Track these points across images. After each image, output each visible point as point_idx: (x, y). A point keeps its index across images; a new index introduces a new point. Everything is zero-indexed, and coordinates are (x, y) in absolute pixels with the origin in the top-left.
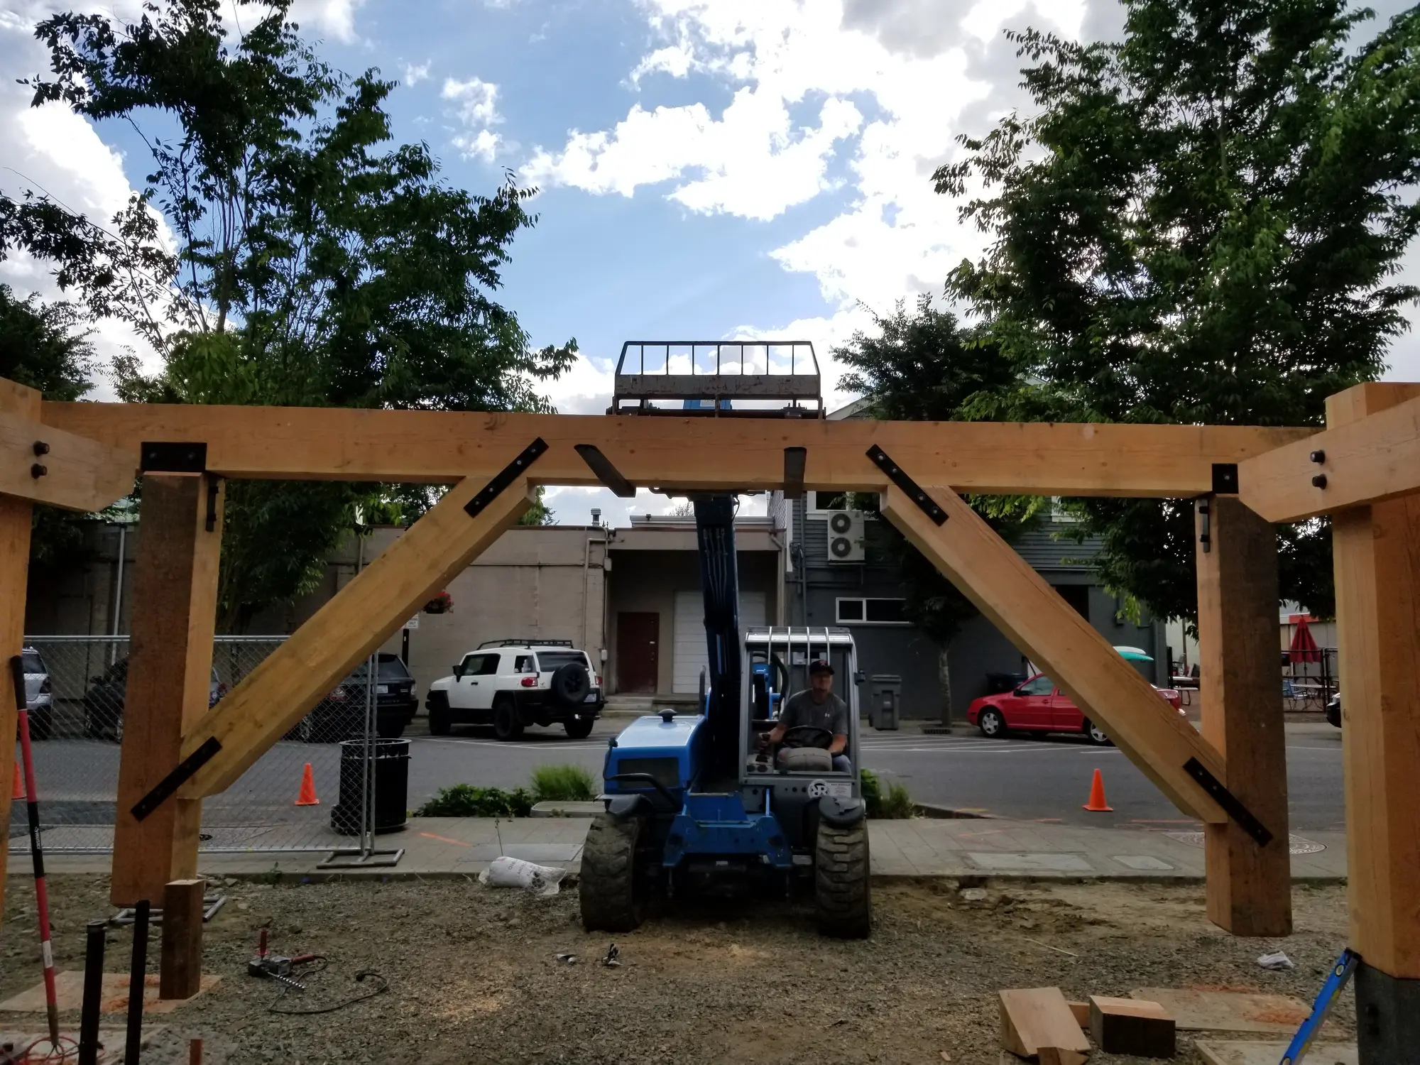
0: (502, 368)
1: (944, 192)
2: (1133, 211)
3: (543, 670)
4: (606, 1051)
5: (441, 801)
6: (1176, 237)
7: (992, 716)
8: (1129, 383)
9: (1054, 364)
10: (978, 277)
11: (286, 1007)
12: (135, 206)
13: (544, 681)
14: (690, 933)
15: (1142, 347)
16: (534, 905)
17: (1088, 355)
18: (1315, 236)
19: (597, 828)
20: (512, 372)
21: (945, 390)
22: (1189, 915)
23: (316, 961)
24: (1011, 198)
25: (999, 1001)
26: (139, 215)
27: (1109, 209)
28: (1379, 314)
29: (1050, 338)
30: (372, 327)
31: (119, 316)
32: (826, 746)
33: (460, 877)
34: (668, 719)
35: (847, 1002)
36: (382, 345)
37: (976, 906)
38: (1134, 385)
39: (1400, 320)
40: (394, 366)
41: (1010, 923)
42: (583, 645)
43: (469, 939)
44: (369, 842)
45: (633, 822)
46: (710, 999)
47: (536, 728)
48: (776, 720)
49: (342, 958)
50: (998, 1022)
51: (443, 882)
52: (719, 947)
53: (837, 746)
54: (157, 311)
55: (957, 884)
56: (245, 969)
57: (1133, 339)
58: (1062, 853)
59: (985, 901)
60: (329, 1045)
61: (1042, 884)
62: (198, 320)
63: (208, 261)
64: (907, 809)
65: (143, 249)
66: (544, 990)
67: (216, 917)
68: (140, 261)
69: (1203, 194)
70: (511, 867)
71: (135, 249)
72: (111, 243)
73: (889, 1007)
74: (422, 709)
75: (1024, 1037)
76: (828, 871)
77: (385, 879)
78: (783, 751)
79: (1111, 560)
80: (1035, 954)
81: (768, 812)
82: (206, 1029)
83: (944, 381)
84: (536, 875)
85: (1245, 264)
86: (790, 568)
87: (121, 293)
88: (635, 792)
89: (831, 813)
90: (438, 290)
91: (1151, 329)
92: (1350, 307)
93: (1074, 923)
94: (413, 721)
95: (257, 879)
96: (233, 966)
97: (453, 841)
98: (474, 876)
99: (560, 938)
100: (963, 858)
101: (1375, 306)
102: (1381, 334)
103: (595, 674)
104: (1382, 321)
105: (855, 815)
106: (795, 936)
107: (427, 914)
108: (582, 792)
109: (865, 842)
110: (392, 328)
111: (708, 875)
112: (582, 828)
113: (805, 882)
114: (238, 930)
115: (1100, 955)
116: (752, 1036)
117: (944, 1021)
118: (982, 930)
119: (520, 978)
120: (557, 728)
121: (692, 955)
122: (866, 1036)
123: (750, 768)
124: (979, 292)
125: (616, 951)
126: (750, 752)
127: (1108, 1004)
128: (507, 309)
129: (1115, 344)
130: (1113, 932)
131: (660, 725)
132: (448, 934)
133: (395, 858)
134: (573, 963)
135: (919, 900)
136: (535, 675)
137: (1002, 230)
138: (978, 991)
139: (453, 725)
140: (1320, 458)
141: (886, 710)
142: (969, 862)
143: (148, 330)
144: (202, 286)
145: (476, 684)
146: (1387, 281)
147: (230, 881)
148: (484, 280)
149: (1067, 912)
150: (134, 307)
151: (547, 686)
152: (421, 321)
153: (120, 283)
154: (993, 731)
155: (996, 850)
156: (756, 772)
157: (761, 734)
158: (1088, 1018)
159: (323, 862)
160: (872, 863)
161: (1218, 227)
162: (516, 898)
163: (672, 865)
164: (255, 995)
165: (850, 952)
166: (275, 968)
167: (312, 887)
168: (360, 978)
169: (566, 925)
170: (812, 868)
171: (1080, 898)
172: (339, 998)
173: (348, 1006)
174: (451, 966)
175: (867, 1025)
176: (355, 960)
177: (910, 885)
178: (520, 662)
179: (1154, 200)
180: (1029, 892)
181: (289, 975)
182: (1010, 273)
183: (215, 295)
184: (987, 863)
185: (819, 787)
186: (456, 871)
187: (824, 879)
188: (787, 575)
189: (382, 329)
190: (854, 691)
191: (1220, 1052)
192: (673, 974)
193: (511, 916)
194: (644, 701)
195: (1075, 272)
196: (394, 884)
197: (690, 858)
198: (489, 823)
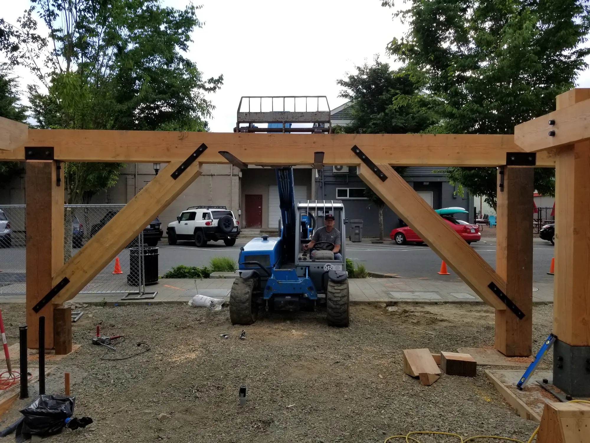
0: (191, 88)
1: (385, 6)
2: (469, 14)
3: (214, 219)
4: (240, 374)
5: (173, 272)
6: (488, 27)
7: (400, 236)
8: (465, 93)
9: (433, 84)
10: (400, 45)
11: (108, 358)
12: (26, 14)
13: (215, 223)
14: (275, 325)
15: (471, 76)
16: (211, 314)
17: (447, 80)
18: (549, 25)
19: (236, 284)
20: (195, 89)
21: (384, 97)
22: (481, 317)
23: (121, 338)
24: (415, 9)
25: (403, 353)
26: (29, 18)
27: (459, 13)
28: (575, 61)
29: (431, 73)
30: (134, 70)
31: (23, 65)
32: (331, 250)
33: (181, 303)
34: (265, 239)
35: (340, 354)
36: (139, 78)
37: (393, 313)
38: (467, 94)
39: (584, 64)
40: (144, 87)
41: (407, 321)
42: (231, 208)
43: (184, 328)
44: (143, 289)
45: (251, 281)
46: (283, 353)
47: (212, 242)
48: (310, 239)
49: (132, 337)
50: (402, 362)
51: (173, 305)
52: (287, 331)
53: (336, 250)
54: (40, 63)
55: (385, 305)
56: (91, 342)
57: (467, 73)
58: (428, 292)
59: (397, 311)
60: (125, 373)
61: (420, 305)
62: (58, 66)
63: (60, 39)
64: (364, 274)
65: (32, 34)
66: (215, 349)
67: (79, 320)
68: (31, 40)
69: (501, 7)
70: (201, 299)
71: (28, 35)
72: (17, 32)
73: (357, 356)
74: (165, 234)
75: (414, 369)
76: (332, 301)
77: (150, 304)
78: (314, 252)
79: (454, 171)
80: (417, 333)
81: (307, 277)
82: (74, 367)
83: (384, 94)
84: (212, 302)
85: (518, 37)
86: (317, 176)
87: (23, 55)
88: (252, 269)
89: (334, 277)
90: (161, 53)
91: (475, 68)
92: (562, 58)
93: (434, 321)
94: (161, 239)
95: (96, 304)
96: (86, 340)
97: (178, 288)
98: (186, 303)
99: (222, 328)
100: (388, 294)
101: (573, 58)
102: (576, 70)
103: (236, 220)
104: (577, 64)
105: (343, 278)
106: (318, 326)
107: (167, 318)
108: (231, 268)
109: (348, 288)
110: (142, 70)
111: (282, 302)
112: (230, 283)
113: (322, 305)
114: (88, 326)
115: (445, 334)
116: (301, 368)
117: (380, 361)
118: (395, 323)
119: (205, 345)
120: (221, 242)
121: (276, 334)
122: (347, 368)
123: (300, 259)
124: (400, 52)
125: (244, 333)
126: (300, 252)
127: (448, 355)
128: (192, 61)
129: (459, 75)
130: (450, 324)
131: (262, 241)
132: (175, 326)
133: (154, 295)
134: (227, 338)
135: (369, 311)
136: (211, 221)
137: (412, 23)
138: (394, 349)
139: (178, 241)
140: (553, 123)
141: (356, 234)
142: (390, 296)
143: (36, 71)
144: (58, 51)
145: (187, 224)
146: (581, 46)
147: (85, 305)
148: (181, 48)
149: (431, 316)
150: (29, 61)
151: (216, 225)
152: (155, 67)
153: (22, 50)
154: (401, 242)
155: (402, 291)
156: (302, 260)
157: (304, 245)
158: (439, 360)
159: (124, 298)
160: (350, 296)
161: (507, 21)
162: (203, 312)
163: (268, 298)
164: (95, 352)
165: (340, 333)
166: (103, 341)
167: (119, 307)
168: (139, 345)
169: (224, 322)
170: (325, 299)
171: (436, 310)
172: (130, 353)
173: (134, 356)
174: (176, 340)
175: (348, 363)
176: (137, 338)
177: (365, 305)
178: (205, 215)
179: (479, 9)
180: (415, 308)
181: (110, 344)
182: (414, 43)
183: (65, 55)
184: (398, 296)
185: (329, 266)
186: (178, 300)
187: (330, 303)
188: (316, 179)
189: (138, 70)
190: (344, 227)
191: (495, 375)
192: (268, 342)
193: (202, 319)
194: (257, 231)
195: (442, 43)
196: (153, 306)
197: (275, 295)
198: (192, 281)
